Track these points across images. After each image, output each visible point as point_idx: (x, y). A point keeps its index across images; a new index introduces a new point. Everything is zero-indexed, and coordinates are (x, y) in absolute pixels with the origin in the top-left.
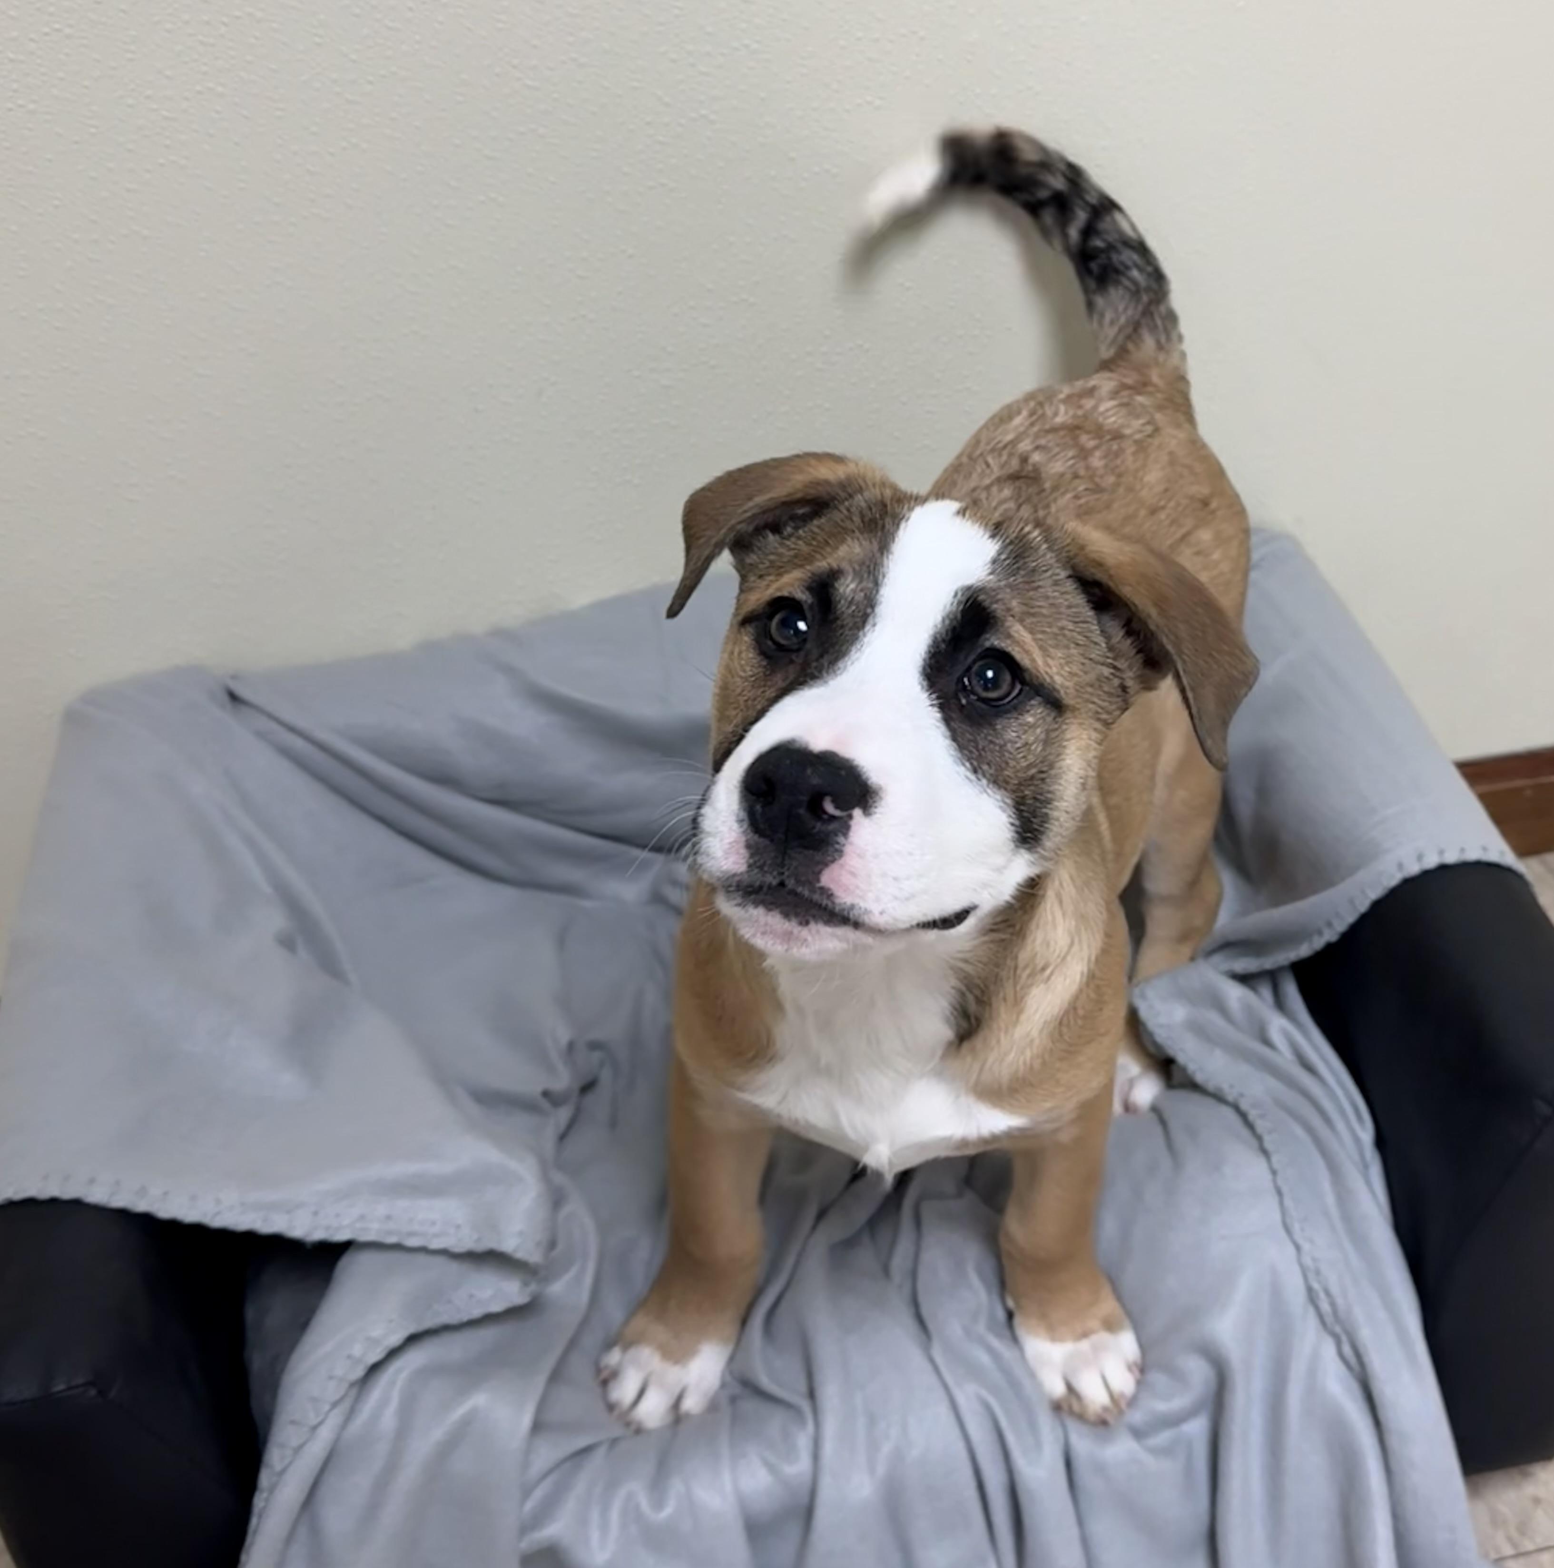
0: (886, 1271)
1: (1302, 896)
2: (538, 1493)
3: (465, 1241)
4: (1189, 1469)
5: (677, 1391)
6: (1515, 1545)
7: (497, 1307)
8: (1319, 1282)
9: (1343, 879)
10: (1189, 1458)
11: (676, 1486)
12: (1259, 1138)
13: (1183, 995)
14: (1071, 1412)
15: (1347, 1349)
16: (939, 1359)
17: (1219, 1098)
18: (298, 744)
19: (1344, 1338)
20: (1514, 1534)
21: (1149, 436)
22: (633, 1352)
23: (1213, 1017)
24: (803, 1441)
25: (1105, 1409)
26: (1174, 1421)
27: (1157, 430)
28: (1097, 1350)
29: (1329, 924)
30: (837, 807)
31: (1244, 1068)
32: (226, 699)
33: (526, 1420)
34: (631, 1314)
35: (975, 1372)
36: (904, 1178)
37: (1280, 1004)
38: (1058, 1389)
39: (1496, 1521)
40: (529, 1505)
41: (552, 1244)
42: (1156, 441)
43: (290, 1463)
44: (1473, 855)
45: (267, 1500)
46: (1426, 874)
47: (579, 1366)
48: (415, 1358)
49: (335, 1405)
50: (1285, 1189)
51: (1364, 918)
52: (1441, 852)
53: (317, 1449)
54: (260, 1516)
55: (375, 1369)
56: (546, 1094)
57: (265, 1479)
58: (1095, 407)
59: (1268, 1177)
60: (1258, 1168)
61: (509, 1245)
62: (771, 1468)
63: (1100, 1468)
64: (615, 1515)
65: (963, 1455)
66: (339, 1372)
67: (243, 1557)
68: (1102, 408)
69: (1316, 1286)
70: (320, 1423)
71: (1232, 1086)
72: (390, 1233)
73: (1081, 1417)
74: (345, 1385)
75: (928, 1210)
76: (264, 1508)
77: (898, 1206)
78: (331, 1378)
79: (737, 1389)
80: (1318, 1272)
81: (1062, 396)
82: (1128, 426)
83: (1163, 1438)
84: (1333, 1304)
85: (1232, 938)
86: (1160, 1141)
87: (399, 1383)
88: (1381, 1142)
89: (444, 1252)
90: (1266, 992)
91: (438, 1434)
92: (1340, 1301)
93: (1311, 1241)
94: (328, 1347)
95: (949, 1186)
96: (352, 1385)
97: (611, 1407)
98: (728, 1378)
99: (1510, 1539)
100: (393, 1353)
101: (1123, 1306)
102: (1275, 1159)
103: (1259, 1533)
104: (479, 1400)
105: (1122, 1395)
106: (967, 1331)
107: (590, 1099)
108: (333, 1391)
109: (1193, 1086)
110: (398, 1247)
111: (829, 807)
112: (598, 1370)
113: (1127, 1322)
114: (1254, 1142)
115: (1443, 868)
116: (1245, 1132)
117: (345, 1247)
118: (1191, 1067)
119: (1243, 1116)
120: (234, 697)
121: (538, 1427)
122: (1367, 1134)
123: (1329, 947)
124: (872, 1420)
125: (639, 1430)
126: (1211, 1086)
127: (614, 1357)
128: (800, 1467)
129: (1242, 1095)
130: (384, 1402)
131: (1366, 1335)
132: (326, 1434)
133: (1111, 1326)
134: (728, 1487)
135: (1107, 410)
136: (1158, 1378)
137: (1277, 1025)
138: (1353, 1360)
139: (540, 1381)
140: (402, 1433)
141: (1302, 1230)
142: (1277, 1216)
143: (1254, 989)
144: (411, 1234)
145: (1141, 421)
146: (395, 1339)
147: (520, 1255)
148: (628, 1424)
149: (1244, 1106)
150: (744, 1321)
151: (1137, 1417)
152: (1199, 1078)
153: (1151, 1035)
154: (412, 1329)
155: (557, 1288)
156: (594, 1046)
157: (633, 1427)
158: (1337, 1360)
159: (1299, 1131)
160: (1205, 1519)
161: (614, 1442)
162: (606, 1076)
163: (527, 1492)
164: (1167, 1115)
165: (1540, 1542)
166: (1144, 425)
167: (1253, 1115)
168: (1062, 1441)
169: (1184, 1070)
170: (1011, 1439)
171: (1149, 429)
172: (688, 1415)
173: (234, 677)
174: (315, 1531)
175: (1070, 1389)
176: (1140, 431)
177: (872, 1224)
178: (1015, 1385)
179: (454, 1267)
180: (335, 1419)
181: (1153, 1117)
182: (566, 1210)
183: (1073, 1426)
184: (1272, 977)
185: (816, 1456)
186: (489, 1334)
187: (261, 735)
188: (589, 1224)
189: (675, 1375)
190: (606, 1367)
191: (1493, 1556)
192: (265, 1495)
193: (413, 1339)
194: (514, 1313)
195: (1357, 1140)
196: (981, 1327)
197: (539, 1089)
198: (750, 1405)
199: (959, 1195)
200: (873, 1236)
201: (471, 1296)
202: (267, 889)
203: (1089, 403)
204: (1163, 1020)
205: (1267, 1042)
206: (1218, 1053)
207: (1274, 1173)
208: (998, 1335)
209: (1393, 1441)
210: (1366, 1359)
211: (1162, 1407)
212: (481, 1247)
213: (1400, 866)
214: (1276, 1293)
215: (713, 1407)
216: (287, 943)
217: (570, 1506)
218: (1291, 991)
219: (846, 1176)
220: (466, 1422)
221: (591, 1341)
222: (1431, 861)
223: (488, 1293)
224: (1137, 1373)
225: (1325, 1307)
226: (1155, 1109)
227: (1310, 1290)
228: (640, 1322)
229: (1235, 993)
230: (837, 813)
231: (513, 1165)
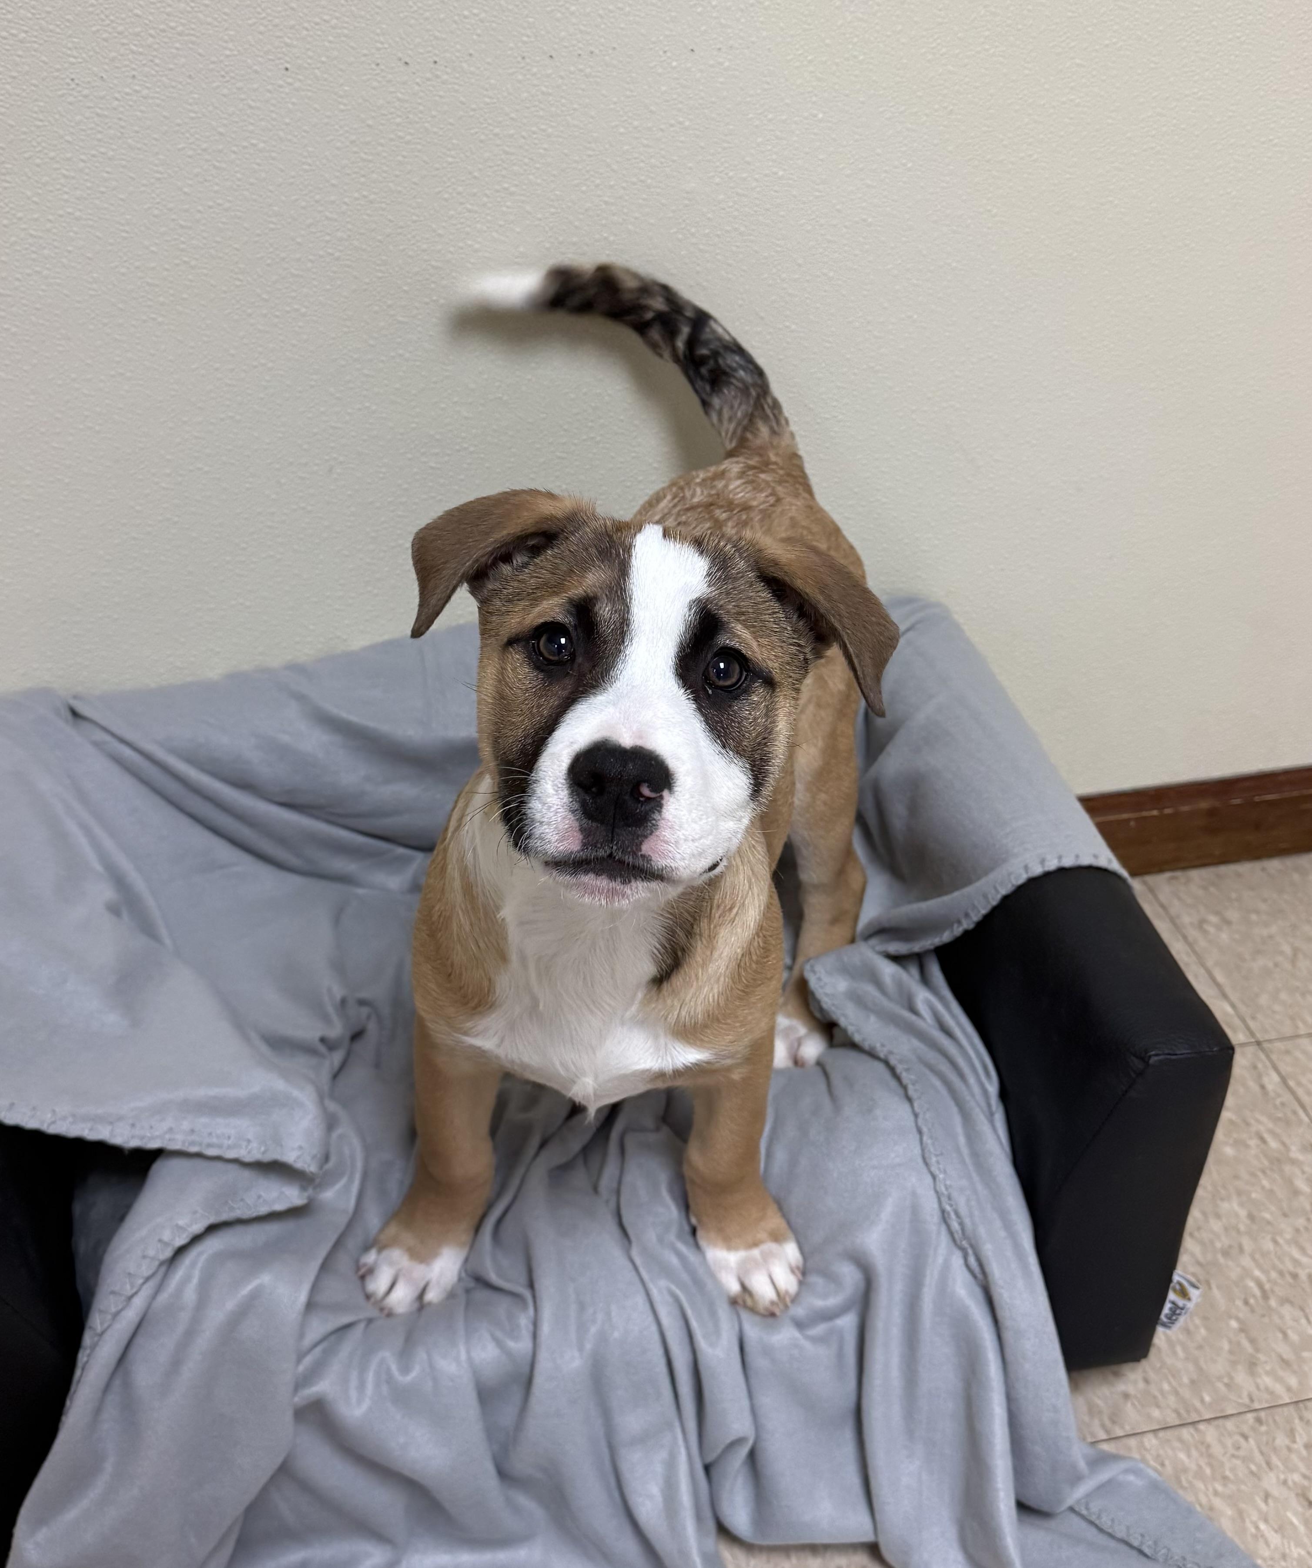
0: (595, 1189)
1: (947, 893)
2: (308, 1360)
3: (253, 1152)
4: (840, 1355)
5: (422, 1285)
6: (1107, 1432)
7: (279, 1207)
8: (951, 1206)
9: (979, 878)
10: (841, 1348)
11: (421, 1355)
12: (905, 1088)
13: (846, 971)
14: (745, 1306)
15: (972, 1260)
16: (638, 1261)
17: (872, 1054)
18: (127, 752)
19: (970, 1251)
20: (1108, 1423)
21: (772, 506)
22: (385, 1253)
23: (870, 989)
24: (524, 1321)
25: (773, 1303)
26: (827, 1316)
27: (779, 500)
28: (766, 1257)
29: (967, 915)
30: (651, 791)
31: (892, 1031)
32: (69, 715)
33: (302, 1297)
34: (386, 1225)
35: (666, 1271)
36: (613, 1111)
37: (925, 980)
38: (734, 1287)
39: (1092, 1410)
40: (301, 1368)
41: (326, 1158)
42: (779, 509)
43: (109, 1327)
44: (1086, 861)
45: (89, 1356)
46: (1047, 875)
47: (344, 1262)
48: (213, 1245)
49: (147, 1279)
50: (925, 1130)
51: (995, 909)
52: (1060, 858)
53: (131, 1315)
54: (83, 1369)
55: (181, 1251)
56: (323, 1040)
57: (88, 1339)
58: (726, 486)
59: (912, 1118)
60: (903, 1110)
61: (290, 1157)
62: (499, 1343)
63: (767, 1351)
64: (370, 1377)
65: (656, 1337)
66: (151, 1252)
67: (68, 1403)
68: (731, 487)
69: (948, 1208)
70: (136, 1293)
71: (883, 1045)
72: (192, 1143)
73: (753, 1310)
74: (157, 1263)
75: (631, 1142)
76: (87, 1362)
77: (607, 1138)
78: (144, 1257)
79: (472, 1284)
80: (949, 1198)
81: (698, 480)
82: (754, 499)
83: (820, 1329)
84: (961, 1224)
85: (886, 925)
86: (822, 1086)
87: (200, 1265)
88: (1004, 1095)
89: (236, 1161)
90: (914, 971)
91: (230, 1305)
92: (967, 1221)
93: (945, 1172)
94: (144, 1232)
95: (649, 1122)
96: (162, 1264)
97: (368, 1297)
98: (463, 1275)
99: (1103, 1426)
100: (196, 1239)
101: (789, 1223)
102: (916, 1105)
103: (896, 1411)
104: (265, 1279)
105: (787, 1292)
106: (661, 1240)
107: (358, 1046)
108: (146, 1270)
109: (853, 1046)
110: (199, 1155)
111: (646, 791)
112: (358, 1268)
113: (790, 1234)
114: (900, 1091)
115: (1062, 870)
116: (893, 1083)
117: (158, 1153)
118: (851, 1029)
119: (892, 1070)
120: (75, 714)
121: (310, 1306)
122: (993, 1088)
123: (966, 933)
124: (582, 1307)
125: (390, 1314)
126: (866, 1046)
127: (371, 1257)
128: (521, 1346)
129: (891, 1053)
130: (187, 1279)
131: (988, 1250)
132: (139, 1302)
133: (777, 1238)
134: (463, 1356)
135: (736, 488)
136: (816, 1280)
137: (922, 996)
138: (977, 1270)
139: (315, 1265)
140: (202, 1303)
141: (938, 1162)
142: (917, 1151)
143: (904, 967)
144: (209, 1145)
145: (763, 495)
146: (198, 1227)
147: (299, 1165)
148: (382, 1309)
149: (893, 1061)
150: (477, 1229)
151: (799, 1311)
152: (857, 1038)
153: (818, 1002)
154: (212, 1219)
155: (328, 1195)
156: (362, 1003)
157: (386, 1312)
158: (964, 1269)
159: (938, 1083)
160: (853, 1398)
161: (370, 1321)
162: (372, 1027)
163: (300, 1358)
164: (829, 1068)
165: (1128, 1429)
166: (767, 496)
167: (899, 1069)
168: (737, 1328)
169: (845, 1031)
170: (694, 1324)
171: (772, 500)
172: (430, 1304)
173: (75, 697)
174: (127, 1385)
175: (744, 1288)
176: (764, 502)
177: (586, 1151)
178: (698, 1282)
179: (247, 1174)
180: (147, 1290)
181: (818, 1070)
182: (339, 1131)
183: (745, 1315)
184: (919, 959)
185: (535, 1336)
186: (273, 1229)
187: (97, 744)
188: (356, 1142)
189: (420, 1272)
190: (365, 1265)
191: (1090, 1440)
192: (88, 1351)
193: (212, 1229)
194: (294, 1212)
195: (985, 1092)
196: (672, 1237)
197: (318, 1034)
198: (482, 1295)
199: (657, 1129)
200: (586, 1162)
201: (259, 1197)
202: (99, 868)
203: (720, 484)
204: (829, 990)
205: (913, 1010)
206: (873, 1019)
207: (916, 1115)
208: (685, 1243)
209: (1008, 1336)
210: (987, 1270)
211: (819, 1303)
212: (268, 1158)
213: (1026, 868)
214: (915, 1210)
215: (451, 1295)
216: (114, 910)
217: (335, 1367)
218: (935, 971)
219: (564, 1112)
220: (255, 1295)
221: (353, 1243)
222: (1052, 865)
223: (274, 1194)
224: (800, 1275)
225: (955, 1225)
226: (819, 1064)
227: (943, 1211)
228: (392, 1230)
229: (888, 970)
230: (653, 795)
231: (296, 1093)
